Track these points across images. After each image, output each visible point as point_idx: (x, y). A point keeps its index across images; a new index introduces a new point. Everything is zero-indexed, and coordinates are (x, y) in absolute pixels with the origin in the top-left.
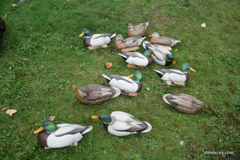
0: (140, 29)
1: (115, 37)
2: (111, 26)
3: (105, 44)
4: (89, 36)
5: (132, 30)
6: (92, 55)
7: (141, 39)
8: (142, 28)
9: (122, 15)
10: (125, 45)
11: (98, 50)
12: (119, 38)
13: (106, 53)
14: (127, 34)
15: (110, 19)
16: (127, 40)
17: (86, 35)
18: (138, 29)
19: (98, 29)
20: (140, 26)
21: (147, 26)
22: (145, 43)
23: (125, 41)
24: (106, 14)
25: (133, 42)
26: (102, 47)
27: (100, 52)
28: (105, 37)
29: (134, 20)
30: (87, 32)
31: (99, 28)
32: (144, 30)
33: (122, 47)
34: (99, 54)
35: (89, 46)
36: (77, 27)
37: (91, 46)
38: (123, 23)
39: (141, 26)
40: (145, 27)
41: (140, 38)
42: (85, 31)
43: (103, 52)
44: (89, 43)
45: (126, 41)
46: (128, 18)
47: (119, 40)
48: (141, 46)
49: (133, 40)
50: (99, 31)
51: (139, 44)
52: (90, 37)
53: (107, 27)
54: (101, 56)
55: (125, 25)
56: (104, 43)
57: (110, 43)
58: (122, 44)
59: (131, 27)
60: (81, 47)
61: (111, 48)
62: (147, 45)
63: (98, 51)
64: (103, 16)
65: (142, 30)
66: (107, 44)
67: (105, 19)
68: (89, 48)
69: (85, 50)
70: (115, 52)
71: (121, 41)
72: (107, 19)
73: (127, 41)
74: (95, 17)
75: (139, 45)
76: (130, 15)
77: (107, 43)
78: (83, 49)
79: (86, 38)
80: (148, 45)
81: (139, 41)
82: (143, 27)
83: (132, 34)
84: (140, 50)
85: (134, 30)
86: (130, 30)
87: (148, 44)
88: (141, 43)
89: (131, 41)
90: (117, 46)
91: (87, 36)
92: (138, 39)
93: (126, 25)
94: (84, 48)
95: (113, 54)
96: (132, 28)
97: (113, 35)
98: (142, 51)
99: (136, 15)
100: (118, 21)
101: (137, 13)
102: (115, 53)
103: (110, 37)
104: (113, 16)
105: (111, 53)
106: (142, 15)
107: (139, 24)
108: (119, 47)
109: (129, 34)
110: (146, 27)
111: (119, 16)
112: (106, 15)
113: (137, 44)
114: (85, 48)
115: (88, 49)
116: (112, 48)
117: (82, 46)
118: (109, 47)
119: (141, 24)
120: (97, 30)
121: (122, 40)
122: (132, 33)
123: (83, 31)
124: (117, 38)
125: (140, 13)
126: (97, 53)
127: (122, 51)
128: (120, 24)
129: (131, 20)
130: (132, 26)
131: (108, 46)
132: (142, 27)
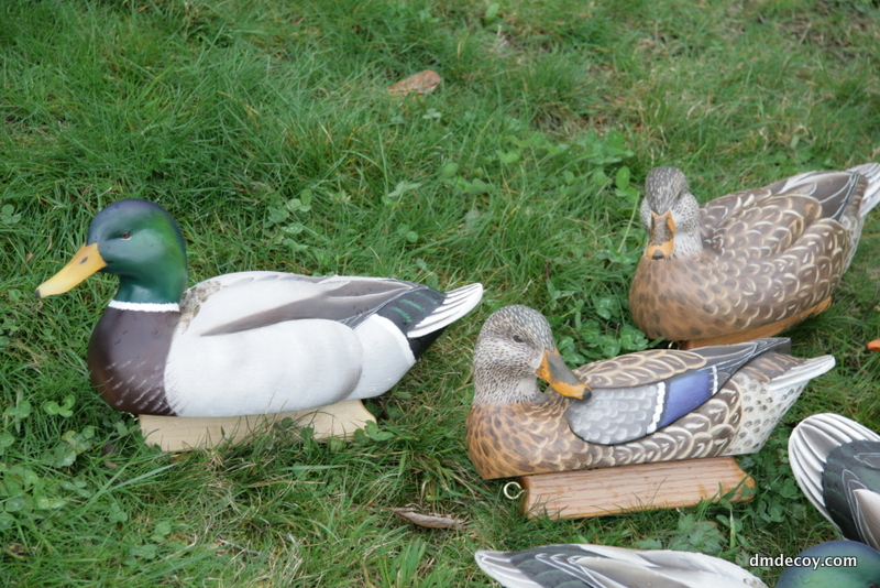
0: (784, 244)
1: (466, 330)
2: (450, 167)
3: (342, 397)
4: (164, 297)
5: (686, 245)
6: (163, 528)
7: (773, 374)
8: (810, 237)
9: (594, 38)
10: (568, 442)
11: (249, 465)
12: (508, 350)
13: (335, 511)
14: (619, 285)
15: (454, 78)
16: (609, 377)
17: (124, 276)
18: (755, 239)
19: (294, 204)
20: (789, 210)
21: (865, 210)
22: (819, 440)
23: (578, 391)
24: (424, 15)
25: (673, 418)
26: (308, 431)
27: (267, 493)
28: (351, 315)
29: (733, 108)
30: (145, 245)
31: (306, 193)
32: (826, 259)
33: (538, 457)
34: (251, 512)
35: (148, 411)
36: (57, 149)
37: (166, 412)
38: (597, 145)
39: (800, 203)
40: (847, 223)
41: (765, 363)
42: (117, 235)
43: (302, 495)
44: (149, 372)
45: (587, 397)
46: (657, 91)
47: (513, 372)
48: (768, 462)
49: (677, 386)
50: (295, 229)
51: (749, 439)
52: (174, 307)
53: (401, 187)
54: (269, 552)
55: (610, 169)
56: (330, 385)
57: (403, 383)
58: (541, 428)
59: (676, 218)
60: (51, 409)
61: (413, 445)
62: (838, 458)
63: (252, 478)
64: (380, 39)
65: (799, 260)
66: (370, 403)
67: (399, 75)
68: (152, 429)
69: (94, 461)
70: (445, 505)
71: (527, 388)
72: (421, 82)
73: (601, 398)
74: (286, 49)
75: (739, 447)
76: (695, 51)
77: (373, 386)
78: (76, 443)
79: (120, 313)
80: (852, 464)
81: (755, 396)
82: (823, 224)
83: (681, 299)
84: (754, 504)
85: (711, 245)
86: (663, 248)
87: (856, 445)
88: (767, 429)
89: (643, 394)
90: (474, 443)
91: (139, 290)
92: (744, 383)
93: (624, 174)
94: (89, 431)
95: (417, 528)
96: (685, 228)
97: (452, 297)
98: (776, 515)
99: (766, 55)
100: (537, 121)
101: (776, 24)
102: (449, 520)
103: (404, 326)
104: (499, 44)
105: (399, 521)
106: (828, 56)
107: (784, 176)
108: (502, 461)
109: (643, 298)
110: (851, 226)
111: (560, 60)
112: (416, 29)
113: (725, 434)
114: (100, 434)
115: (130, 446)
116: (417, 447)
117: (70, 401)
118: (385, 436)
119: (805, 181)
120: (276, 216)
121: (547, 376)
122: (680, 285)
123: (99, 232)
124: (492, 348)
125: (815, 32)
126: (229, 500)
127: (532, 500)
128: (561, 160)
129: (693, 108)
130: (688, 201)
131: (382, 417)
132: (809, 221)
